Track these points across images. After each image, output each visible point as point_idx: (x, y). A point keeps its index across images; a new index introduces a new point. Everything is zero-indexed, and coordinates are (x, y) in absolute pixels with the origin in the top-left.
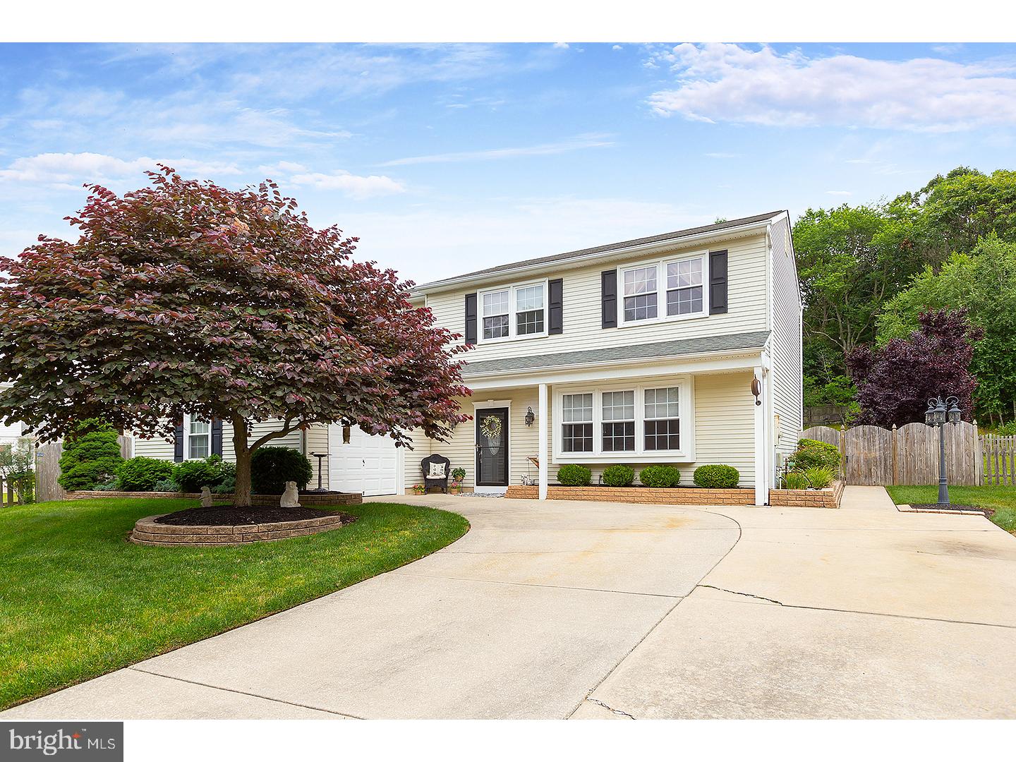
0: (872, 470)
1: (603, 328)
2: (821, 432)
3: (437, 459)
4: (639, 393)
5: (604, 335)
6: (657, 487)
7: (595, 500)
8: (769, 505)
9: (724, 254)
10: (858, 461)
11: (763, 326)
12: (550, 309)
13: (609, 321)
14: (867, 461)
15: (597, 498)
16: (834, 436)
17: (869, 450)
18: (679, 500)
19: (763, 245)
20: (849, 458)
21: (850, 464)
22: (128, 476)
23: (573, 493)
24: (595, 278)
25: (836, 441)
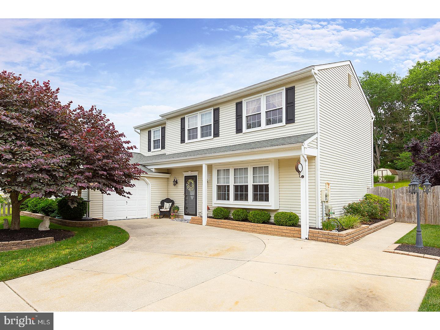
0: (412, 214)
1: (237, 133)
2: (381, 190)
3: (168, 200)
4: (250, 169)
5: (237, 137)
6: (255, 223)
7: (226, 228)
8: (308, 239)
9: (293, 88)
10: (403, 208)
11: (313, 130)
12: (214, 124)
13: (239, 130)
14: (409, 208)
15: (227, 226)
16: (388, 192)
17: (410, 201)
18: (264, 231)
19: (313, 81)
20: (398, 206)
21: (398, 209)
22: (31, 206)
23: (217, 223)
24: (232, 107)
25: (390, 195)
